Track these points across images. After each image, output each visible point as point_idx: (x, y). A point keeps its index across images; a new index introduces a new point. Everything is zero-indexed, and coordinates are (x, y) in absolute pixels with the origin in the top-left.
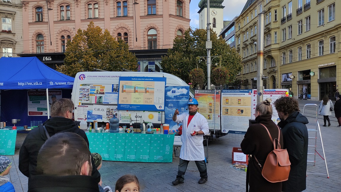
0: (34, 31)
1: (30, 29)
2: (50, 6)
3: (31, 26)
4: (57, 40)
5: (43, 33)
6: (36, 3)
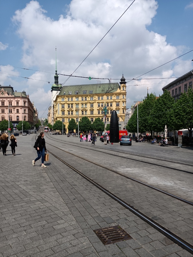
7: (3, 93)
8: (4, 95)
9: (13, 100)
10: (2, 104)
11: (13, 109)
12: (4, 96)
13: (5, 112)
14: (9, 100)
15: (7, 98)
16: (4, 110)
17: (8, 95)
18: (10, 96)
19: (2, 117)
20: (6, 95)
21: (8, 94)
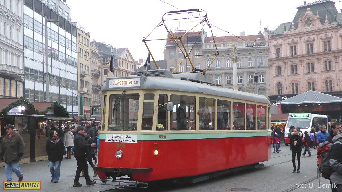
0: (276, 81)
1: (274, 80)
2: (286, 66)
3: (274, 78)
4: (290, 86)
5: (281, 82)
6: (277, 64)
7: (309, 22)
8: (311, 26)
9: (333, 34)
10: (308, 48)
11: (333, 61)
12: (311, 28)
13: (316, 70)
14: (323, 35)
15: (317, 32)
16: (312, 64)
17: (321, 26)
18: (327, 25)
19: (309, 83)
20: (318, 25)
21: (322, 22)
